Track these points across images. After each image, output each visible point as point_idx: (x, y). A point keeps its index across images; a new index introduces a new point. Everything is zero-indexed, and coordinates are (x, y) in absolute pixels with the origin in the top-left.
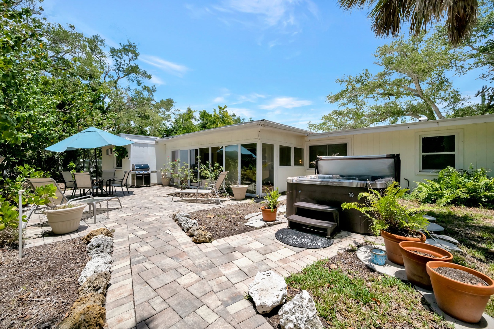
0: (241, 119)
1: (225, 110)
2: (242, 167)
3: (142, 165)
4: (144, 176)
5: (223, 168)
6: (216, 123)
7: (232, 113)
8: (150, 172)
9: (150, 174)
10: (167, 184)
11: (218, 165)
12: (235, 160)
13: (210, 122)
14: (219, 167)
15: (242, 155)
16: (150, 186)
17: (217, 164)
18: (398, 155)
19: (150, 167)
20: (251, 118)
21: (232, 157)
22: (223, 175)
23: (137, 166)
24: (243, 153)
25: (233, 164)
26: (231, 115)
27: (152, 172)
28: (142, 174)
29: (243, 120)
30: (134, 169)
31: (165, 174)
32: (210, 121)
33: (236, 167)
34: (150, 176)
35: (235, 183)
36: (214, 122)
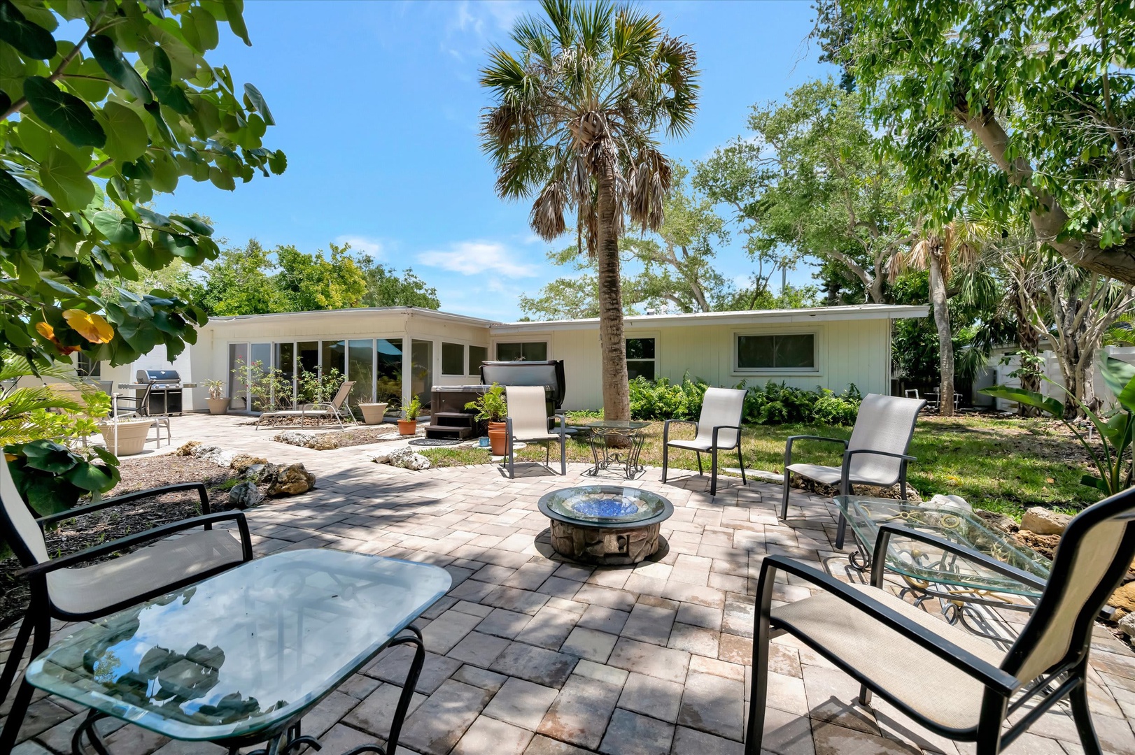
0: (386, 269)
1: (345, 254)
2: (379, 377)
3: (163, 373)
4: (168, 394)
5: (346, 376)
6: (325, 281)
7: (364, 254)
8: (181, 386)
9: (180, 390)
10: (221, 410)
11: (337, 372)
12: (367, 364)
13: (309, 278)
14: (339, 375)
15: (380, 355)
16: (180, 415)
17: (335, 371)
18: (562, 362)
19: (181, 376)
20: (410, 270)
21: (360, 358)
22: (347, 386)
23: (151, 373)
24: (382, 351)
25: (364, 371)
26: (361, 259)
27: (186, 386)
28: (163, 391)
29: (390, 272)
30: (145, 380)
31: (217, 390)
32: (308, 275)
33: (368, 377)
34: (180, 395)
35: (367, 400)
36: (319, 280)
